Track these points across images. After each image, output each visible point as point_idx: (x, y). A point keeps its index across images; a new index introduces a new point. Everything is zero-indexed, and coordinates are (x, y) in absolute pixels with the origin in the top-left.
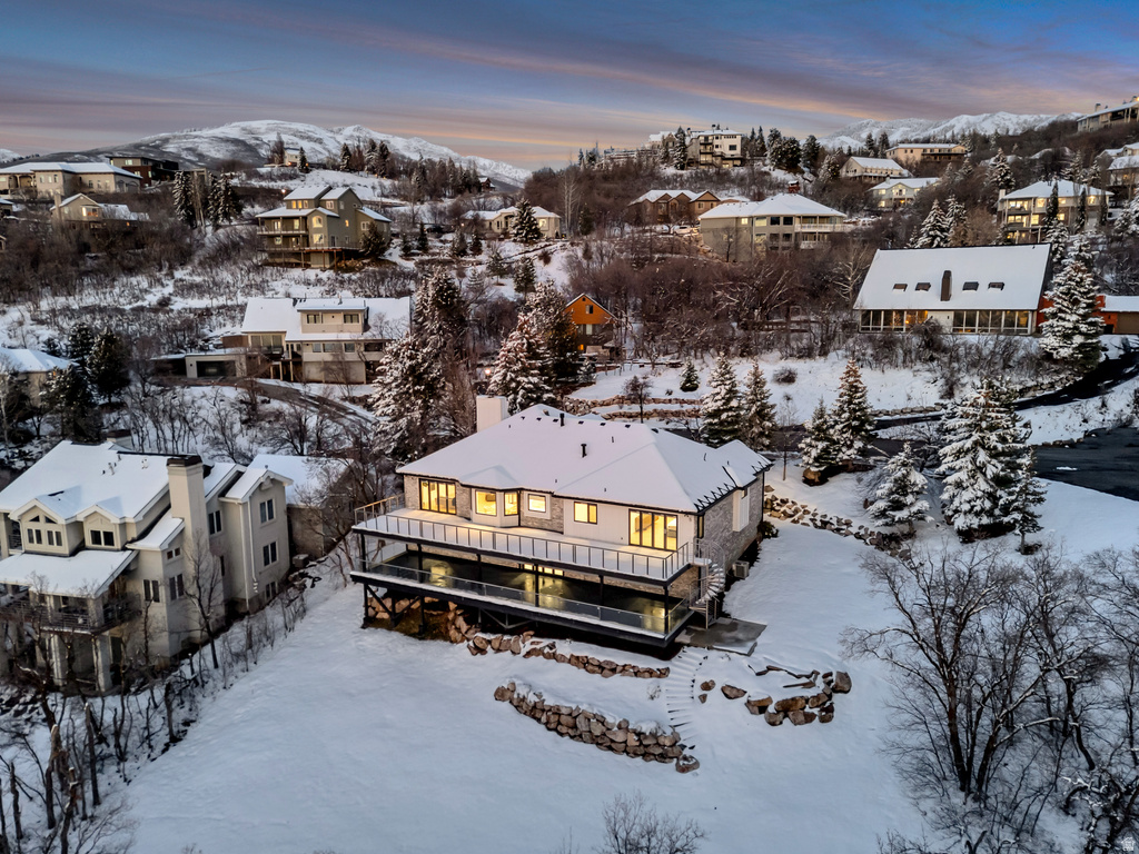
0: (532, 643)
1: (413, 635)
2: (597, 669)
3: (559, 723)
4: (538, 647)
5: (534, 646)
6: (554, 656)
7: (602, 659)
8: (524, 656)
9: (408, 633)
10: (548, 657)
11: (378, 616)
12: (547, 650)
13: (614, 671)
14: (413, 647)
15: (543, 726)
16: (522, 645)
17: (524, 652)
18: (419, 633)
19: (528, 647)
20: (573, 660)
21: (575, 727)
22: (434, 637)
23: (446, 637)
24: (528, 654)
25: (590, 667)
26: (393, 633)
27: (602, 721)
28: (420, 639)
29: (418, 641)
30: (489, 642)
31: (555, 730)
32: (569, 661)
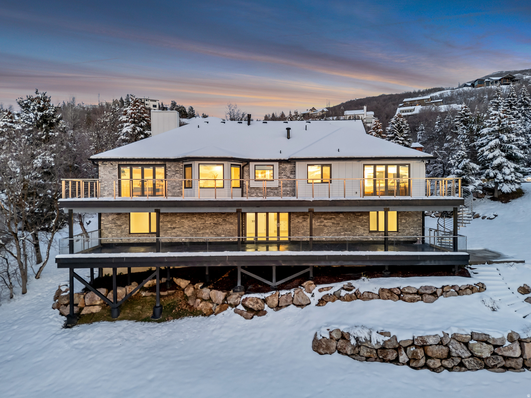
0: (320, 291)
1: (147, 320)
2: (416, 296)
3: (427, 357)
4: (331, 292)
5: (324, 293)
6: (358, 296)
7: (418, 286)
8: (318, 305)
9: (138, 318)
10: (350, 299)
11: (84, 312)
12: (343, 293)
13: (434, 294)
14: (156, 330)
15: (406, 367)
16: (309, 295)
17: (314, 301)
18: (154, 316)
19: (319, 296)
20: (386, 294)
21: (449, 356)
22: (179, 316)
23: (195, 313)
24: (322, 302)
25: (408, 297)
26: (118, 322)
27: (485, 340)
28: (159, 322)
29: (157, 324)
30: (265, 301)
31: (426, 366)
32: (379, 296)
